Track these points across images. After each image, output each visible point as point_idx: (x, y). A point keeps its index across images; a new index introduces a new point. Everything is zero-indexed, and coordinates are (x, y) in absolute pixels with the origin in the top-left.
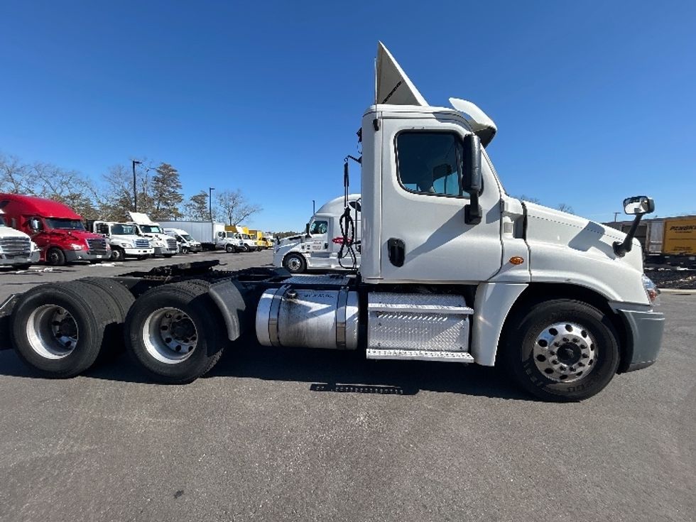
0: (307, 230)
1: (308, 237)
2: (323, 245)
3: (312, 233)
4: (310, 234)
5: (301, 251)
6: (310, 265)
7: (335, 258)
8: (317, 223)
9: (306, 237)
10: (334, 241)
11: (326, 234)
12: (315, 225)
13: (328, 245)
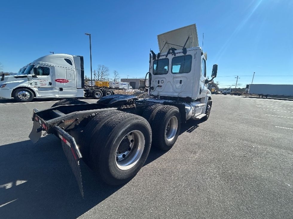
2: (48, 83)
6: (38, 95)
7: (58, 91)
9: (33, 77)
10: (56, 80)
13: (51, 83)
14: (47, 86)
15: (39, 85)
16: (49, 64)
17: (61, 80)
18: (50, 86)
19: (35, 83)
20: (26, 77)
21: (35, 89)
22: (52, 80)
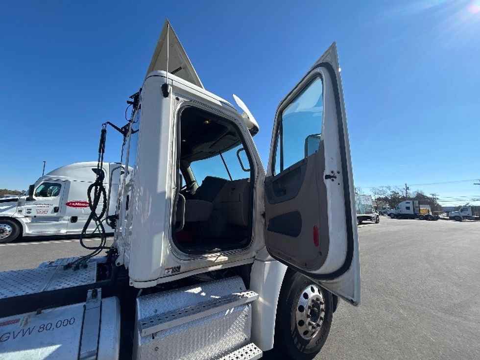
0: (31, 192)
1: (30, 199)
2: (52, 208)
3: (36, 195)
4: (34, 197)
5: (16, 215)
6: (27, 231)
7: (66, 222)
8: (47, 185)
9: (28, 200)
10: (68, 204)
11: (58, 198)
12: (42, 187)
13: (58, 209)
14: (50, 214)
15: (33, 213)
16: (63, 178)
17: (77, 202)
18: (55, 214)
19: (28, 210)
20: (16, 200)
21: (24, 221)
22: (61, 203)
